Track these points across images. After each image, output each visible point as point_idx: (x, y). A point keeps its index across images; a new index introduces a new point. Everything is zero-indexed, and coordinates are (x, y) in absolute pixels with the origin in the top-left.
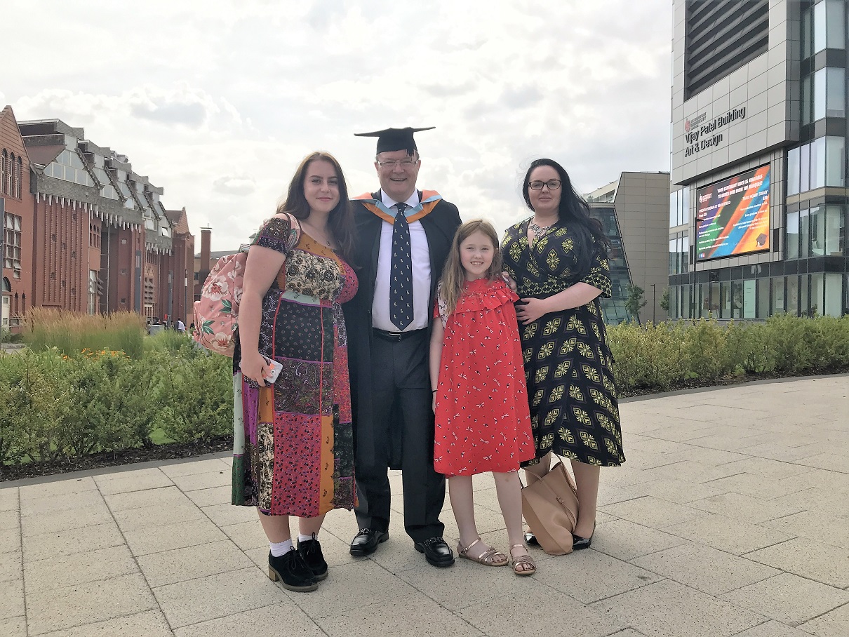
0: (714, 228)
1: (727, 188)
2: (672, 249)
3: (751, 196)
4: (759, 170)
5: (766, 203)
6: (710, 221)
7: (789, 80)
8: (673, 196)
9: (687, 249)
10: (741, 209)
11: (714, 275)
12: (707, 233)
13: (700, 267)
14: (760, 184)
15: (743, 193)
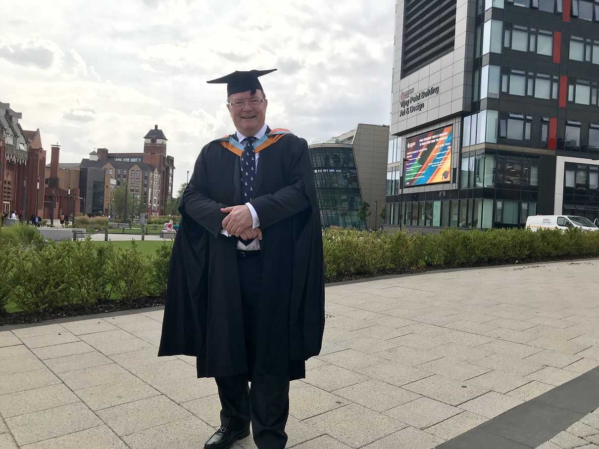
0: (416, 166)
1: (425, 139)
2: (389, 177)
3: (440, 146)
4: (446, 129)
5: (449, 151)
6: (414, 161)
7: (466, 71)
8: (391, 143)
9: (398, 178)
10: (434, 153)
11: (415, 197)
12: (411, 169)
13: (406, 191)
14: (446, 138)
15: (436, 143)
